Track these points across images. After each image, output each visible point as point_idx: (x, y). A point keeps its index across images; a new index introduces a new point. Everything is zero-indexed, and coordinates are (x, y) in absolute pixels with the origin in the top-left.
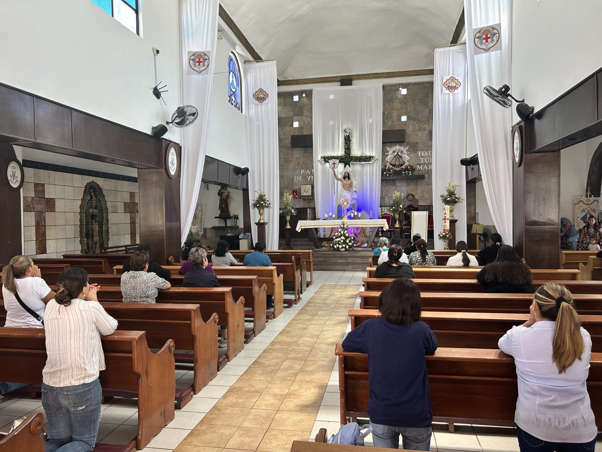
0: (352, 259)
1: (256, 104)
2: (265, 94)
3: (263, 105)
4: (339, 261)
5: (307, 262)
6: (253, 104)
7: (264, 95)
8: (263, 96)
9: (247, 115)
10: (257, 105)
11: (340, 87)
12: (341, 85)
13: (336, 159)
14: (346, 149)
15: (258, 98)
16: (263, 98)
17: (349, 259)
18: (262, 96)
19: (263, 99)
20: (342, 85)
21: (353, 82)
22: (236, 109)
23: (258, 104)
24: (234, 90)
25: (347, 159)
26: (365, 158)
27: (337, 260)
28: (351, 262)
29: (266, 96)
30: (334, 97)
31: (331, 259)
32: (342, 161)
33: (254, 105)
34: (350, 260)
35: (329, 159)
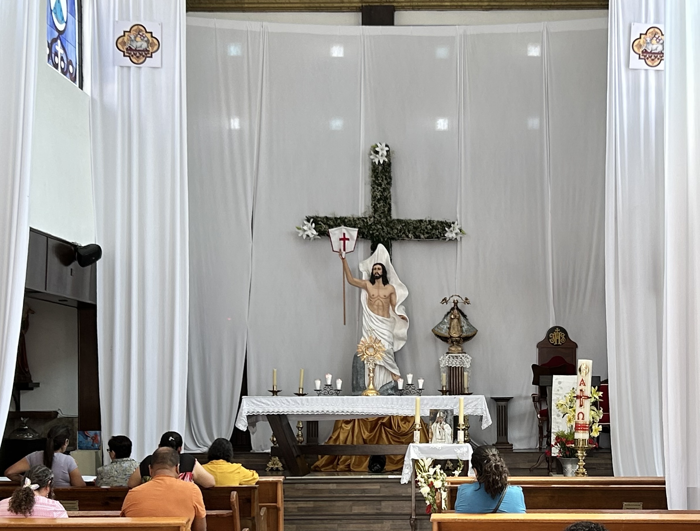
0: (391, 502)
1: (122, 67)
2: (150, 39)
3: (143, 69)
4: (356, 510)
5: (268, 508)
6: (114, 65)
7: (148, 41)
8: (144, 45)
9: (96, 97)
10: (125, 70)
11: (361, 27)
12: (364, 23)
13: (350, 226)
14: (378, 201)
15: (130, 49)
16: (146, 50)
17: (383, 504)
18: (140, 44)
19: (146, 54)
20: (366, 22)
21: (399, 16)
22: (67, 79)
23: (129, 67)
24: (61, 27)
25: (379, 226)
26: (429, 227)
27: (351, 506)
28: (389, 511)
29: (152, 45)
30: (345, 53)
31: (334, 503)
32: (366, 231)
33: (116, 68)
34: (387, 507)
35: (331, 227)
